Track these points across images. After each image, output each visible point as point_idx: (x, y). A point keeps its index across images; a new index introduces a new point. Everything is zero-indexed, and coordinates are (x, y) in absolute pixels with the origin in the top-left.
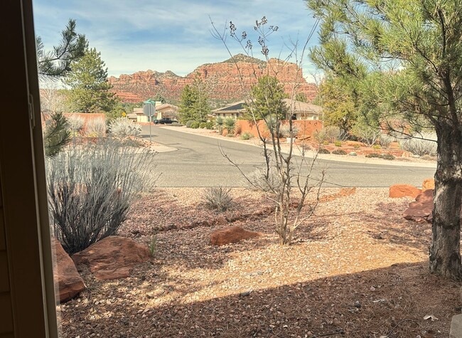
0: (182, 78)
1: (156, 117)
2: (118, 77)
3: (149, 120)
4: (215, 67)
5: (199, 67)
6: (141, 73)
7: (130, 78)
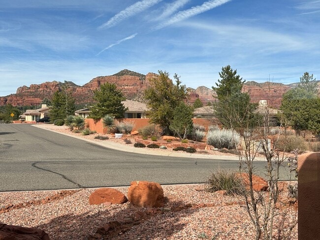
0: (80, 87)
1: (40, 116)
2: (29, 87)
3: (33, 120)
4: (107, 79)
5: (94, 79)
6: (48, 83)
7: (39, 87)
